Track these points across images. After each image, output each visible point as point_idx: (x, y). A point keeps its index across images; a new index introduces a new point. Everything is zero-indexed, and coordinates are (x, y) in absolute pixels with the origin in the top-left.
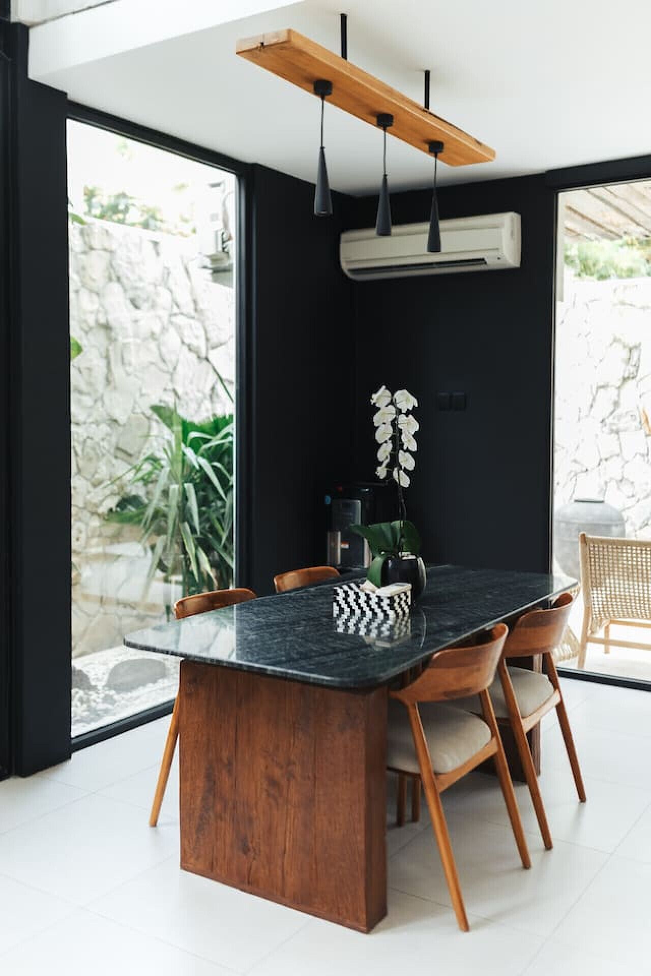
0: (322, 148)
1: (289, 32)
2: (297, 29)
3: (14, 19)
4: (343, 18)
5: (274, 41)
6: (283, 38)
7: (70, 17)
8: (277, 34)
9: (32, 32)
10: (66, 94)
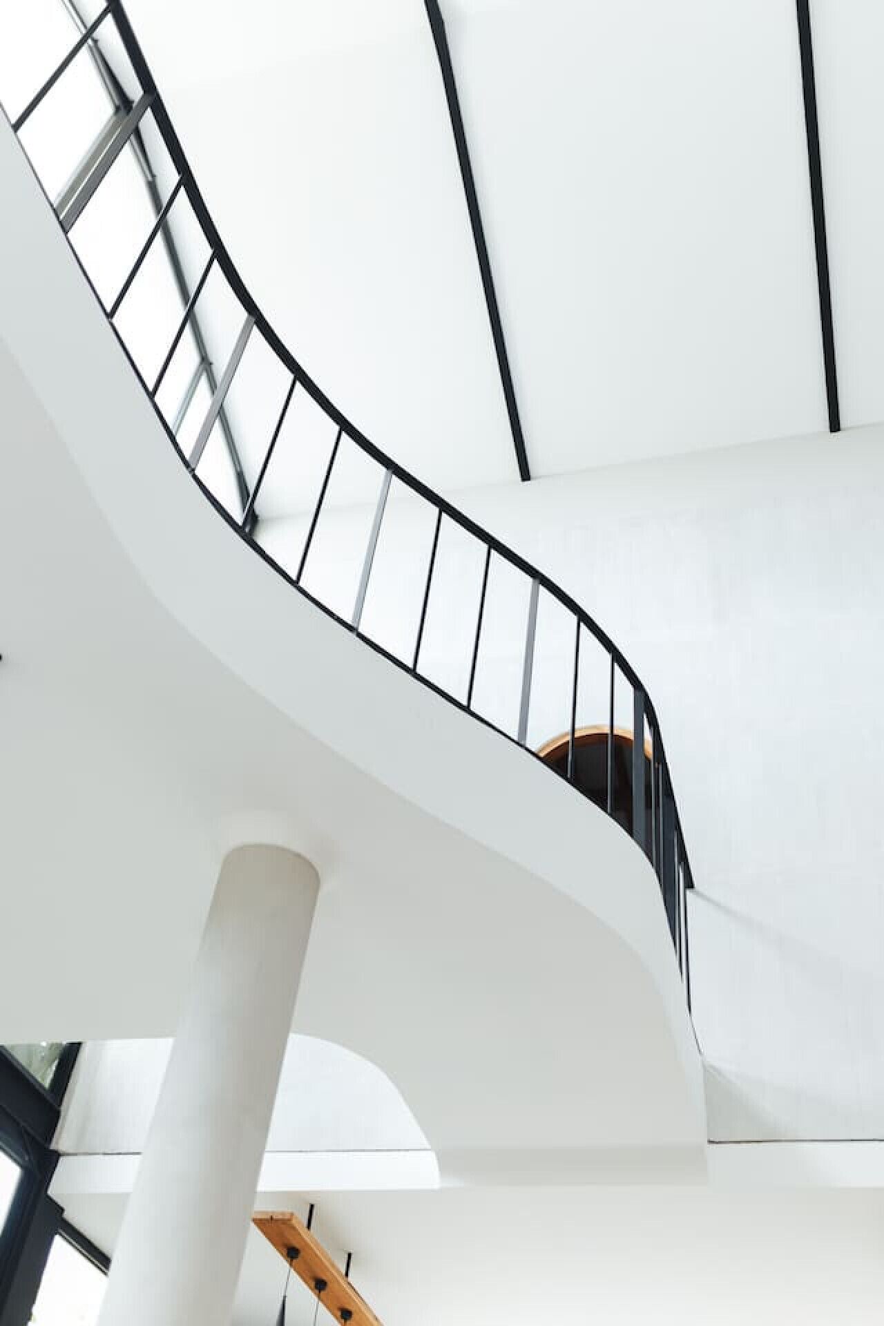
0: (285, 1297)
1: (292, 1214)
2: (296, 1214)
3: (53, 1146)
4: (312, 1206)
5: (280, 1217)
6: (287, 1217)
7: (101, 1157)
8: (283, 1214)
9: (62, 1160)
10: (62, 1210)
